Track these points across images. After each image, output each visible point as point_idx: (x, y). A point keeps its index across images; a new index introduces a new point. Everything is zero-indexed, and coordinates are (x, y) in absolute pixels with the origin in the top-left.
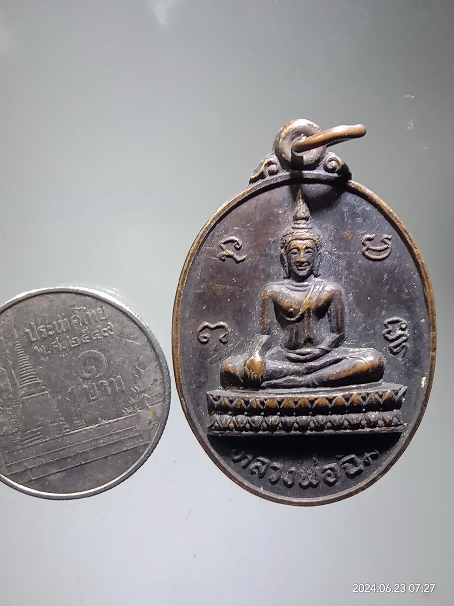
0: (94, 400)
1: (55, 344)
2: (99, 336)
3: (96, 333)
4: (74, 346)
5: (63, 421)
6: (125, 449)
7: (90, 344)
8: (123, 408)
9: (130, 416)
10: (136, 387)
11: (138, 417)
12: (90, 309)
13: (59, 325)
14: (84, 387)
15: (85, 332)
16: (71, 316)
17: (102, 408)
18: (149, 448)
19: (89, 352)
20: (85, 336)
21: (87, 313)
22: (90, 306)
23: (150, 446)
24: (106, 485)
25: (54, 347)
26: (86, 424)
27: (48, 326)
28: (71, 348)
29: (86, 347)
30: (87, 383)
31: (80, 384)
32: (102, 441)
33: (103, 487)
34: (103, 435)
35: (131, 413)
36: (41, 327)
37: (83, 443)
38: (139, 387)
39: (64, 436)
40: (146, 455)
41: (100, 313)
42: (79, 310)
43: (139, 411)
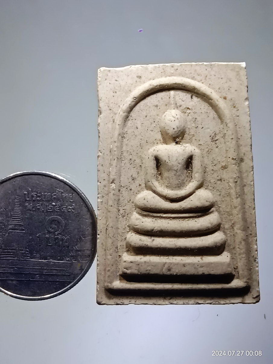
0: (49, 246)
1: (38, 206)
2: (65, 210)
3: (65, 208)
4: (49, 210)
5: (27, 251)
6: (58, 280)
7: (59, 213)
8: (64, 256)
9: (67, 263)
10: (76, 247)
11: (72, 264)
12: (65, 193)
13: (45, 195)
14: (46, 236)
15: (57, 205)
16: (54, 193)
17: (53, 252)
18: (71, 284)
19: (56, 217)
20: (57, 207)
21: (63, 194)
22: (66, 191)
23: (73, 283)
24: (39, 297)
25: (38, 207)
26: (41, 258)
27: (38, 194)
28: (47, 212)
29: (56, 213)
30: (50, 234)
31: (45, 234)
32: (46, 271)
33: (37, 297)
34: (48, 267)
35: (68, 261)
36: (34, 193)
37: (34, 268)
38: (77, 247)
39: (25, 261)
40: (69, 288)
41: (71, 197)
42: (60, 191)
43: (74, 261)
